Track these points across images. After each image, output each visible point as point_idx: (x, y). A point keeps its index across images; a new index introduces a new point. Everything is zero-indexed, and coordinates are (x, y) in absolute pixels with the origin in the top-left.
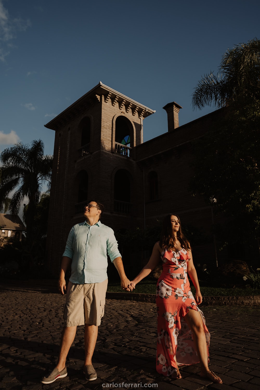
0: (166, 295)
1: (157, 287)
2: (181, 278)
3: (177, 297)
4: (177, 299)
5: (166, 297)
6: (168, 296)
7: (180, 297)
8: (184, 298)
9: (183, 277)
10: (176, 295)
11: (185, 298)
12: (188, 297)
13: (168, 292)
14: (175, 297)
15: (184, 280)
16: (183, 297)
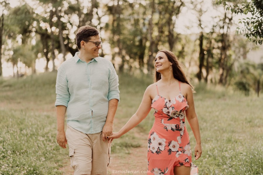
0: (158, 150)
1: (149, 140)
2: (177, 130)
3: (171, 152)
4: (171, 154)
5: (158, 152)
6: (161, 151)
7: (174, 152)
8: (178, 153)
9: (179, 129)
10: (170, 151)
11: (180, 152)
12: (183, 151)
13: (160, 146)
14: (168, 151)
15: (181, 132)
16: (178, 151)
